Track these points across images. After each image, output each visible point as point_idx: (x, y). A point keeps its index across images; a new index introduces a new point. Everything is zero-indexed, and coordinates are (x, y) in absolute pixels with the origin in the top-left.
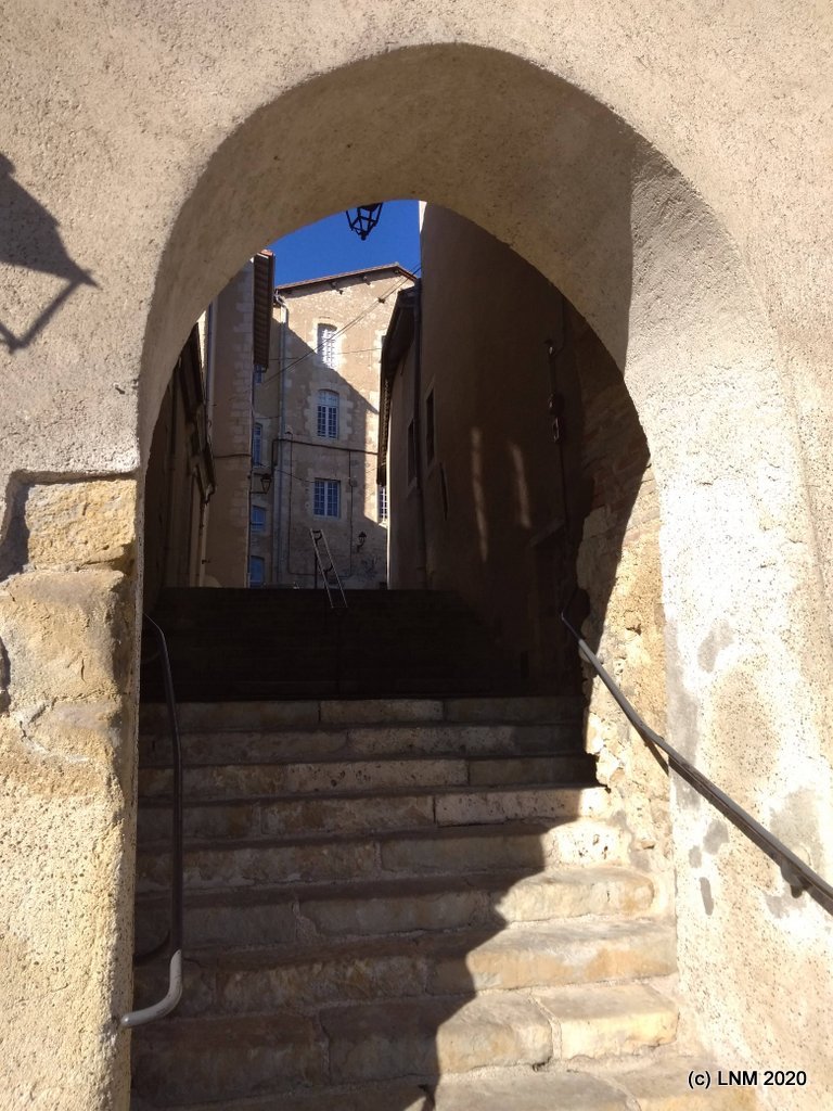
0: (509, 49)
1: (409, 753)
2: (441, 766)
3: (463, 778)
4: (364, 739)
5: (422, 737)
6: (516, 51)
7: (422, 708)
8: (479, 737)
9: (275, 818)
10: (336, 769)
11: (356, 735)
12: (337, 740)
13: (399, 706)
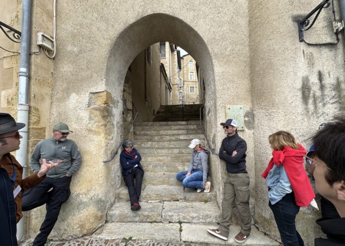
0: (163, 13)
1: (180, 129)
2: (183, 131)
3: (186, 133)
4: (173, 127)
5: (182, 127)
6: (164, 13)
7: (184, 123)
8: (191, 127)
9: (156, 138)
10: (167, 132)
11: (172, 127)
12: (169, 127)
13: (180, 122)
